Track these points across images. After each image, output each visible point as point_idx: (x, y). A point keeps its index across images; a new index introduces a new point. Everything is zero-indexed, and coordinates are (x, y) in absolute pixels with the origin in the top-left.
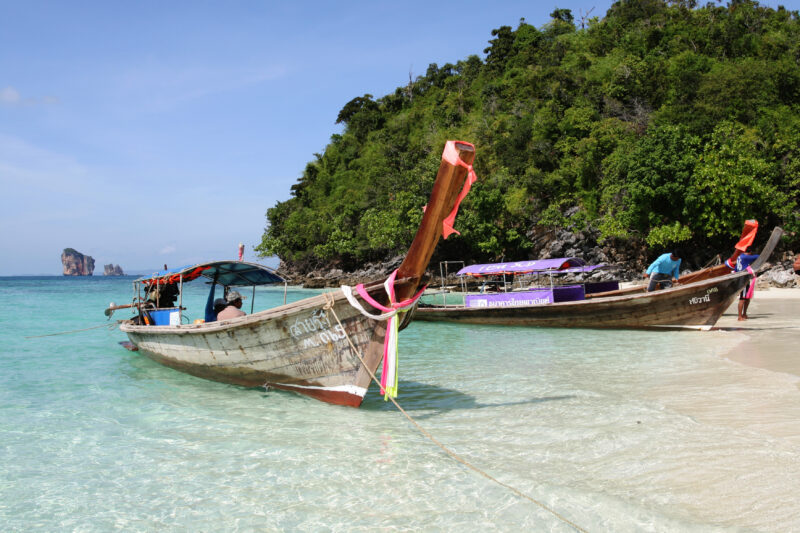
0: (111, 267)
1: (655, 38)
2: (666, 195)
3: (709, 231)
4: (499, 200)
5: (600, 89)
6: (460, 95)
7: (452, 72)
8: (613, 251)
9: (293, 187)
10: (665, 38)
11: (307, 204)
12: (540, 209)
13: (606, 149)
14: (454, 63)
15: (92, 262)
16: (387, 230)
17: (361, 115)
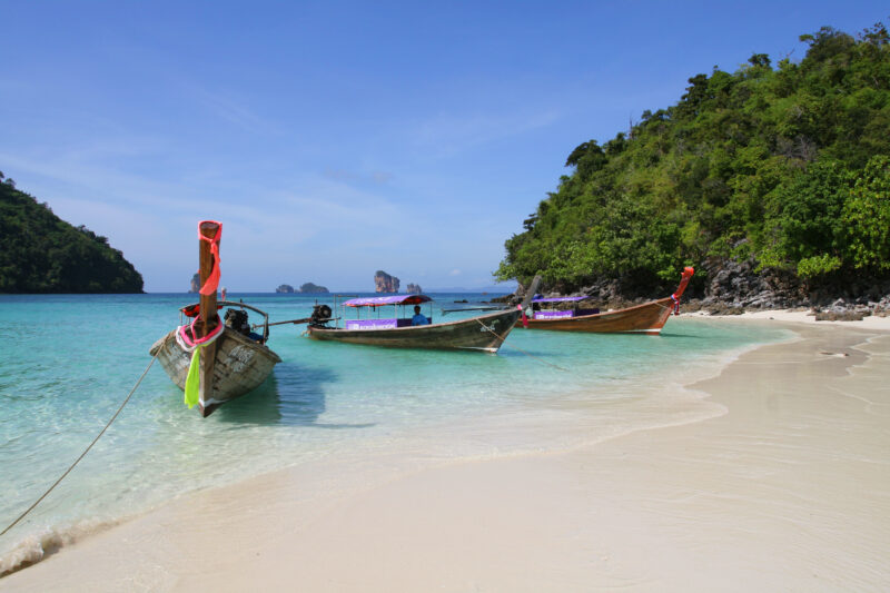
0: (412, 286)
1: (838, 76)
2: (816, 228)
3: (858, 262)
4: (677, 233)
5: (774, 129)
6: (659, 138)
7: (665, 117)
8: (776, 280)
9: (526, 222)
10: (847, 76)
11: (536, 236)
12: (710, 241)
13: (770, 185)
14: (666, 109)
15: (398, 281)
16: (586, 259)
17: (587, 158)
